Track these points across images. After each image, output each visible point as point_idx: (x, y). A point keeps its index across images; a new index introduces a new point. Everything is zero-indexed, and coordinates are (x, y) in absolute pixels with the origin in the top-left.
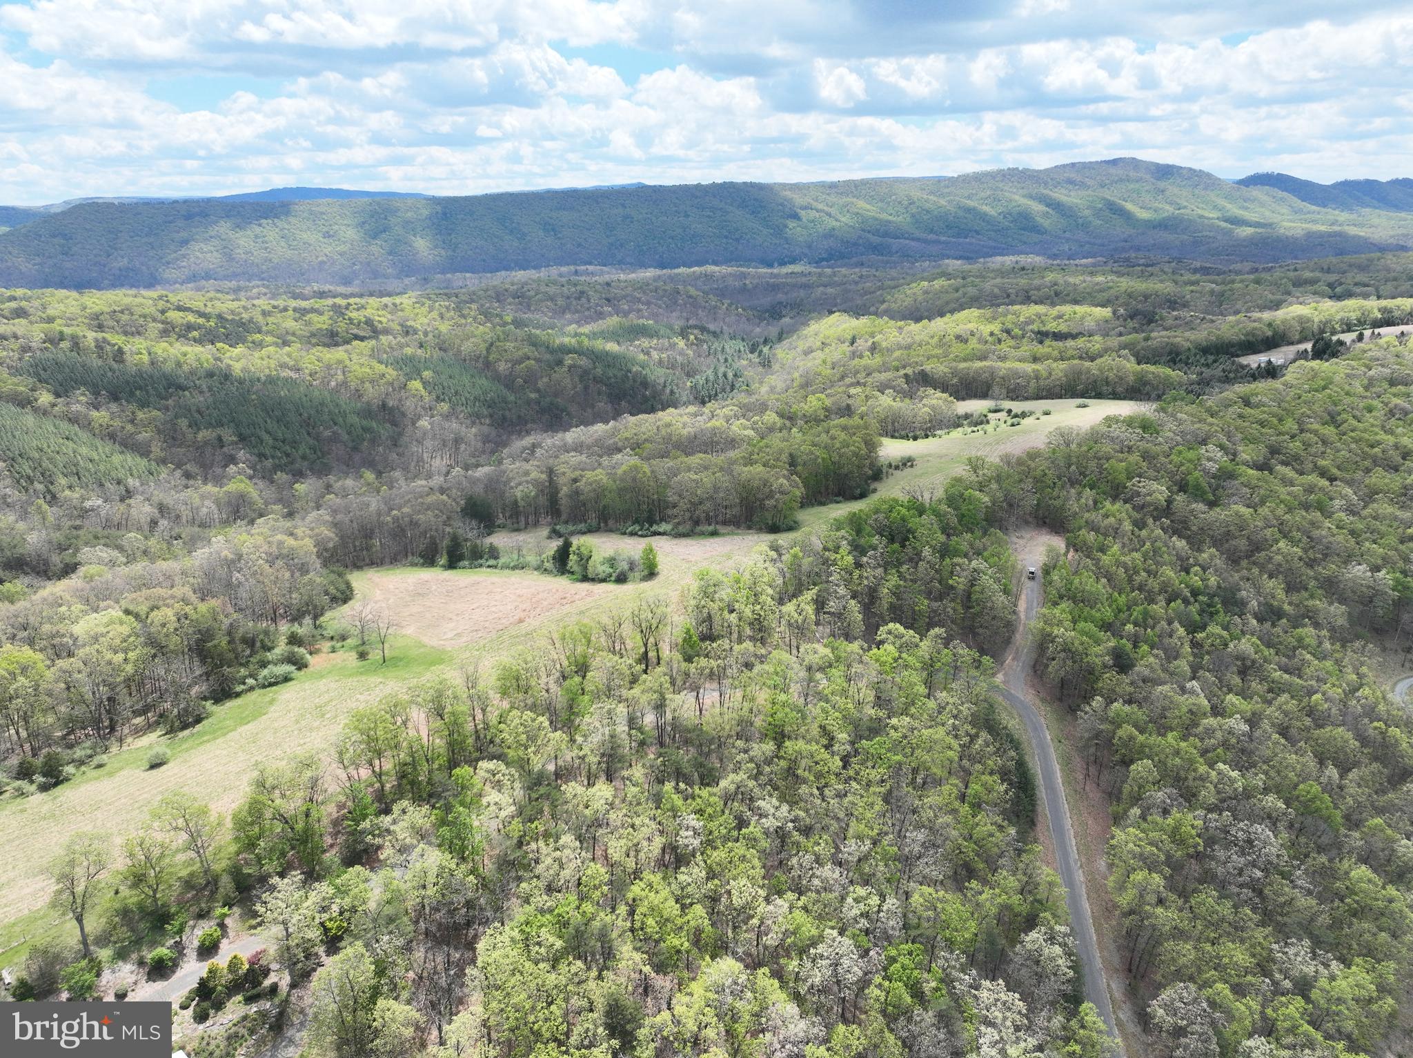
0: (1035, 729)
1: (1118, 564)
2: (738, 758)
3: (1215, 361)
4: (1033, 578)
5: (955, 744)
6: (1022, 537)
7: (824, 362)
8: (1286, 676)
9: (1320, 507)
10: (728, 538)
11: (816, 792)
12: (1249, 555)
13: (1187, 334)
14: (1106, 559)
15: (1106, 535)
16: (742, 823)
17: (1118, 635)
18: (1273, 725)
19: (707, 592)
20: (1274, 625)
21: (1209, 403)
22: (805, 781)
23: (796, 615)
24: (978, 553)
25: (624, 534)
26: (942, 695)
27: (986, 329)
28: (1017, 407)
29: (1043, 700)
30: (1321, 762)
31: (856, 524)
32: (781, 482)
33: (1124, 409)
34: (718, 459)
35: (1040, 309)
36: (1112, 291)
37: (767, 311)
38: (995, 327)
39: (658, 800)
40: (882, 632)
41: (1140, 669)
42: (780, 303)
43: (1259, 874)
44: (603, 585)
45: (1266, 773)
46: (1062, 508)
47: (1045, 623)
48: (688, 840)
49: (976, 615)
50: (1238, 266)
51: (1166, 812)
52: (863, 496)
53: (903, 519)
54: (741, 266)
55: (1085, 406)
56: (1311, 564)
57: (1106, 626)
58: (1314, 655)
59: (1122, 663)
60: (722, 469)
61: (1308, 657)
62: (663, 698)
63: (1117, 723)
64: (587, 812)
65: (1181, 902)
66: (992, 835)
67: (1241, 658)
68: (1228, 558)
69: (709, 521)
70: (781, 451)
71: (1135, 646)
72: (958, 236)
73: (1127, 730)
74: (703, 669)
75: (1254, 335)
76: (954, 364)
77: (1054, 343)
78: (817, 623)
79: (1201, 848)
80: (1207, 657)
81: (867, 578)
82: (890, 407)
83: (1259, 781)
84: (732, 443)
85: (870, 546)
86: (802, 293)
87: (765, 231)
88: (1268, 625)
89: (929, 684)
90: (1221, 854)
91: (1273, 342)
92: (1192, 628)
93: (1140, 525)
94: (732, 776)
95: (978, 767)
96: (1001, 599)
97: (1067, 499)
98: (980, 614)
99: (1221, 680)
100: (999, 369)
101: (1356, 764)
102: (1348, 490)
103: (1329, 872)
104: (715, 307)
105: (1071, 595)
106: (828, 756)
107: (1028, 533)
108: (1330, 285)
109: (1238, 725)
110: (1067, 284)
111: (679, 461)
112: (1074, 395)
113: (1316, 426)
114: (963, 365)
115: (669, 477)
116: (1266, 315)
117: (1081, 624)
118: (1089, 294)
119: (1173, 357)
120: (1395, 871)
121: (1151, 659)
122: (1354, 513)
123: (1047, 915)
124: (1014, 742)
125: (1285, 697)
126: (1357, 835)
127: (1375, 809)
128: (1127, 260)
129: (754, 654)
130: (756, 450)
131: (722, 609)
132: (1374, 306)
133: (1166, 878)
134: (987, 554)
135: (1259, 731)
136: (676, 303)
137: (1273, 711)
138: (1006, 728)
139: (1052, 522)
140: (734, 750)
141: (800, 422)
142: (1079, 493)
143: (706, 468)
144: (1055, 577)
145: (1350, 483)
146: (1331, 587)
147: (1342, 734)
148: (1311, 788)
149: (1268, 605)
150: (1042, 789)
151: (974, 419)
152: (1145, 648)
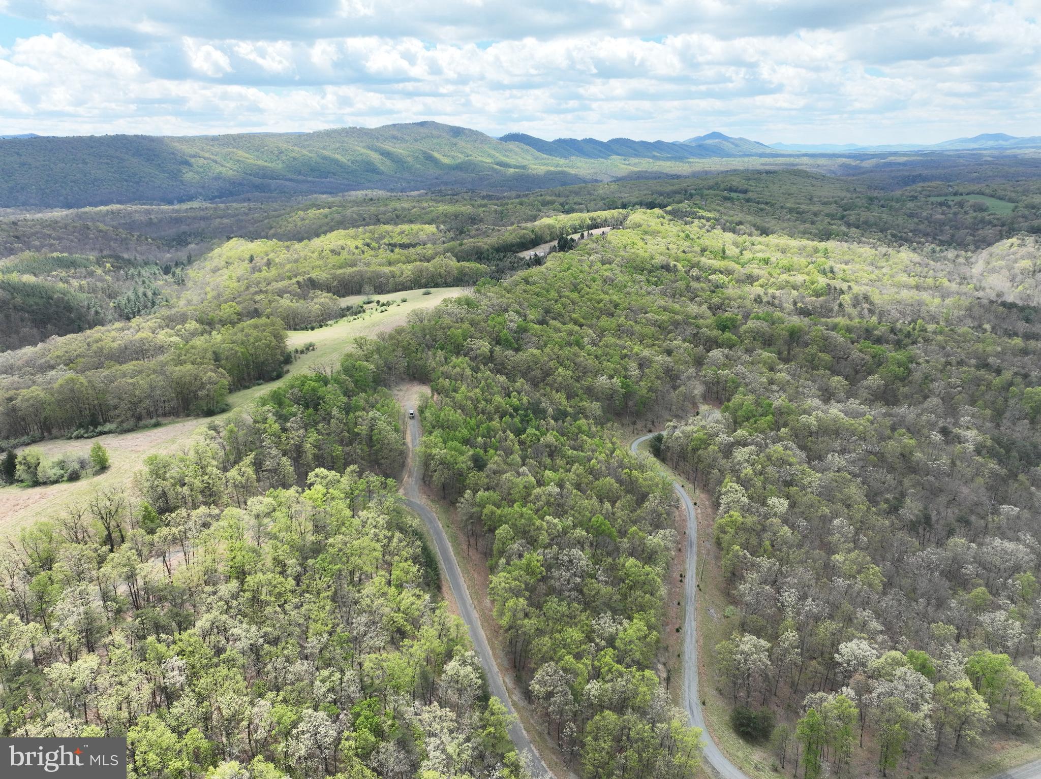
0: (431, 522)
1: (467, 398)
2: (209, 600)
3: (505, 257)
4: (413, 418)
5: (378, 546)
6: (401, 390)
7: (230, 277)
8: (575, 452)
9: (578, 344)
10: (170, 427)
11: (278, 609)
12: (543, 380)
13: (485, 240)
14: (458, 396)
15: (456, 380)
16: (219, 651)
17: (474, 446)
18: (572, 484)
19: (158, 474)
20: (564, 422)
21: (505, 284)
22: (268, 604)
23: (239, 478)
24: (373, 406)
25: (71, 438)
26: (363, 514)
27: (352, 244)
28: (383, 298)
29: (433, 501)
30: (601, 501)
31: (277, 399)
32: (210, 374)
33: (455, 293)
34: (150, 363)
35: (389, 227)
36: (434, 213)
37: (174, 240)
38: (359, 242)
39: (142, 653)
40: (311, 477)
41: (491, 466)
42: (184, 233)
43: (578, 580)
44: (56, 486)
45: (573, 516)
46: (425, 366)
47: (426, 447)
48: (176, 678)
49: (378, 451)
50: (508, 194)
51: (521, 556)
52: (279, 377)
53: (314, 390)
54: (144, 204)
55: (429, 293)
56: (578, 380)
57: (466, 442)
58: (588, 436)
59: (479, 464)
60: (155, 371)
61: (585, 437)
62: (132, 569)
63: (482, 505)
64: (74, 684)
65: (538, 612)
66: (413, 604)
67: (548, 446)
68: (532, 384)
69: (150, 415)
70: (205, 351)
71: (486, 451)
72: (320, 176)
73: (489, 508)
74: (166, 537)
75: (524, 238)
76: (333, 271)
77: (401, 251)
78: (258, 480)
79: (544, 573)
80: (529, 450)
81: (292, 438)
82: (289, 307)
83: (569, 522)
84: (161, 349)
85: (291, 414)
86: (203, 224)
87: (162, 175)
88: (560, 422)
89: (353, 507)
90: (556, 574)
91: (535, 242)
92: (518, 432)
93: (476, 370)
94: (206, 616)
95: (396, 558)
96: (393, 436)
97: (427, 359)
98: (380, 450)
99: (540, 463)
100: (366, 272)
101: (618, 498)
102: (590, 331)
103: (613, 568)
104: (126, 239)
105: (440, 424)
106: (283, 580)
107: (404, 387)
108: (562, 204)
109: (553, 489)
110: (403, 209)
111: (113, 369)
112: (420, 286)
113: (567, 293)
114: (340, 271)
115: (106, 384)
116: (529, 225)
117: (450, 443)
118: (419, 216)
119: (479, 256)
120: (649, 557)
121: (496, 458)
122: (595, 345)
123: (459, 647)
124: (418, 535)
125: (576, 465)
126: (626, 540)
127: (632, 522)
128: (440, 191)
129: (210, 515)
130: (183, 352)
131: (174, 485)
132: (586, 217)
133: (527, 599)
134: (379, 406)
135: (565, 490)
136: (87, 237)
137: (571, 476)
138: (411, 526)
139: (419, 375)
140: (204, 595)
141: (217, 326)
142: (434, 354)
143: (140, 372)
144: (427, 414)
145: (590, 327)
146: (590, 392)
147: (609, 481)
148: (598, 519)
149: (558, 410)
150: (442, 562)
151: (354, 310)
152: (492, 451)
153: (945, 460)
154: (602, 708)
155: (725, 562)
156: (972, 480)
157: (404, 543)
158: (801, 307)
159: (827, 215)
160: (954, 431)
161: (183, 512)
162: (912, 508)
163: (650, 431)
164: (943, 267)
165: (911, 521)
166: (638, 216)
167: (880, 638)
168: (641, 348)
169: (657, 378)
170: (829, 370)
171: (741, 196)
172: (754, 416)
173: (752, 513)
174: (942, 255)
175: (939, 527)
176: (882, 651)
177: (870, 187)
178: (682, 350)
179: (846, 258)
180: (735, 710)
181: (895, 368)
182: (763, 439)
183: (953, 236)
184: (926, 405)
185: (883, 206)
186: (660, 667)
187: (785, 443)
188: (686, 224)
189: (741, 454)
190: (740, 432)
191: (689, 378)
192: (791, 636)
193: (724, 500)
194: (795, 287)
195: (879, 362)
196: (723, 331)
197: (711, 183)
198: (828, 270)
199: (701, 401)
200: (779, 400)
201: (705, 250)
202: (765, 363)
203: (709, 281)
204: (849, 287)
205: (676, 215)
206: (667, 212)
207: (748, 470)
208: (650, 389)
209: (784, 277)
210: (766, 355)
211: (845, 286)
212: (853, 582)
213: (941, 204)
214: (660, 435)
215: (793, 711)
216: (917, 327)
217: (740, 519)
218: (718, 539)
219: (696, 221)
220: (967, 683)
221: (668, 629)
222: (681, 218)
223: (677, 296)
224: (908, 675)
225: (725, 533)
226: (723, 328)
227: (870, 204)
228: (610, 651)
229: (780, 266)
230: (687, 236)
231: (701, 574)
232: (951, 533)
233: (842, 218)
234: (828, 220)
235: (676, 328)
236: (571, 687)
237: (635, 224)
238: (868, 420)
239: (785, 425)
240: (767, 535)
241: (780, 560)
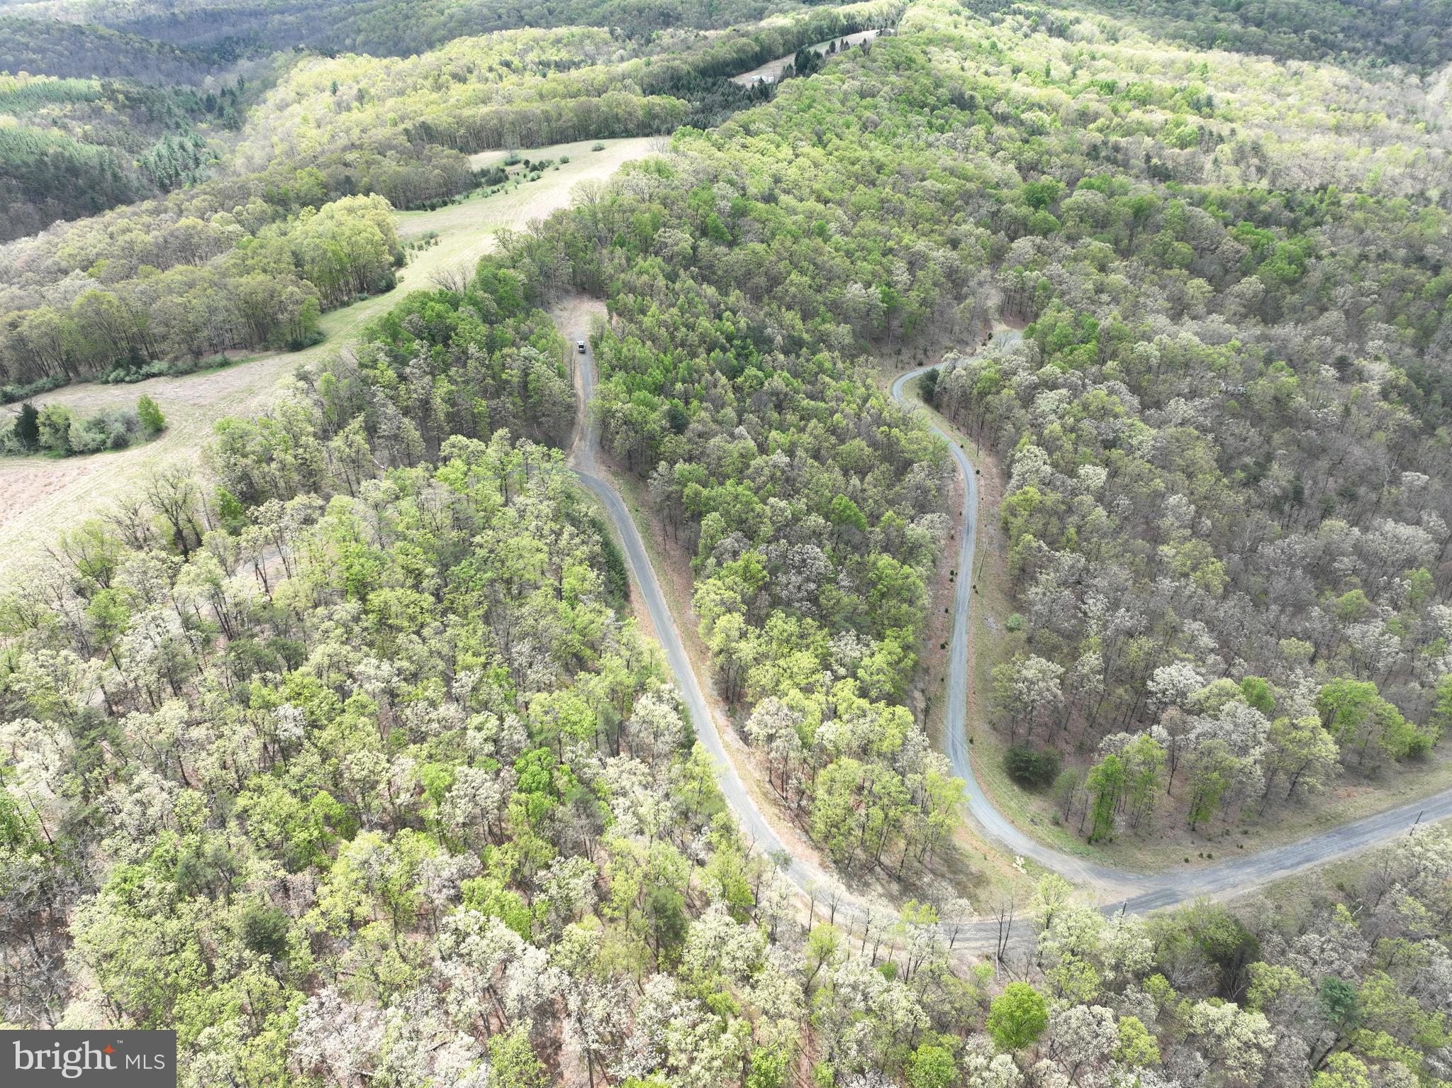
0: (613, 505)
1: (661, 324)
2: (323, 627)
3: (714, 84)
4: (583, 352)
5: (540, 544)
6: (565, 309)
7: (305, 120)
8: (812, 403)
9: (821, 233)
10: (243, 368)
11: (413, 637)
12: (769, 290)
13: (685, 55)
14: (647, 321)
15: (643, 295)
17: (670, 395)
18: (807, 450)
19: (235, 447)
20: (798, 356)
21: (715, 136)
22: (400, 629)
23: (347, 450)
24: (525, 338)
25: (107, 382)
26: (520, 500)
27: (483, 62)
28: (535, 156)
29: (615, 474)
30: (846, 473)
31: (390, 328)
32: (289, 288)
33: (638, 149)
34: (204, 271)
35: (536, 32)
36: (606, 6)
37: (214, 50)
38: (494, 59)
39: (245, 700)
40: (445, 448)
41: (695, 426)
42: (229, 39)
43: (813, 586)
44: (98, 458)
45: (807, 496)
46: (599, 271)
47: (603, 398)
48: (292, 730)
49: (535, 405)
51: (735, 554)
52: (389, 287)
53: (439, 316)
55: (600, 149)
56: (819, 290)
57: (659, 389)
58: (831, 377)
59: (678, 423)
60: (213, 284)
61: (827, 379)
62: (217, 585)
63: (683, 482)
64: (162, 737)
65: (757, 631)
66: (592, 622)
67: (775, 393)
68: (753, 297)
69: (215, 348)
70: (281, 250)
71: (687, 403)
73: (692, 487)
74: (255, 540)
75: (744, 51)
76: (457, 111)
77: (559, 75)
78: (373, 450)
79: (767, 579)
80: (748, 400)
81: (415, 391)
82: (397, 173)
83: (802, 505)
84: (217, 245)
85: (411, 353)
86: (254, 24)
88: (793, 356)
89: (504, 489)
90: (783, 579)
91: (760, 58)
92: (733, 373)
93: (672, 277)
94: (321, 649)
95: (569, 560)
96: (557, 384)
97: (600, 262)
98: (540, 403)
99: (762, 419)
100: (507, 113)
101: (871, 468)
102: (840, 212)
103: (861, 567)
104: (141, 50)
105: (622, 365)
106: (417, 595)
107: (570, 303)
109: (780, 458)
111: (153, 278)
112: (588, 136)
113: (807, 149)
114: (468, 112)
115: (145, 304)
116: (751, 28)
117: (637, 394)
118: (583, 11)
119: (675, 83)
120: (907, 552)
121: (703, 414)
122: (846, 233)
123: (653, 679)
124: (596, 525)
125: (814, 421)
126: (878, 530)
127: (887, 502)
129: (310, 507)
130: (250, 254)
131: (259, 462)
132: (839, 12)
133: (744, 614)
134: (534, 337)
135: (797, 459)
136: (82, 47)
137: (806, 438)
138: (586, 515)
139: (591, 287)
140: (315, 620)
141: (295, 206)
142: (611, 253)
143: (191, 285)
144: (605, 347)
145: (840, 203)
146: (838, 310)
147: (858, 445)
148: (841, 501)
149: (790, 337)
150: (629, 560)
151: (492, 176)
152: (695, 403)
153: (1335, 407)
154: (839, 753)
155: (1012, 556)
156: (1369, 436)
157: (577, 540)
158: (1156, 166)
159: (1214, 4)
160: (1356, 362)
161: (273, 505)
162: (1279, 476)
163: (921, 364)
164: (1382, 92)
165: (1276, 497)
166: (921, 10)
167: (1211, 659)
168: (914, 237)
169: (935, 284)
170: (1187, 267)
172: (1069, 343)
173: (1055, 488)
174: (1385, 70)
175: (1313, 502)
176: (1211, 677)
178: (973, 239)
179: (1235, 79)
180: (1010, 750)
181: (1282, 265)
182: (1080, 378)
183: (1407, 36)
184: (1320, 322)
186: (917, 694)
187: (1111, 383)
188: (993, 24)
189: (1046, 401)
190: (1048, 368)
191: (981, 284)
192: (1092, 659)
193: (1017, 469)
194: (1150, 133)
195: (1261, 255)
196: (1036, 207)
198: (1204, 101)
199: (997, 317)
200: (1109, 318)
201: (1019, 71)
202: (1093, 259)
203: (1022, 123)
204: (1233, 131)
205: (980, 8)
206: (964, 4)
207: (1055, 427)
208: (924, 303)
209: (1137, 114)
210: (1097, 246)
211: (1225, 130)
212: (1183, 582)
214: (934, 371)
215: (1085, 750)
216: (1327, 197)
217: (1038, 497)
218: (1006, 523)
219: (1009, 18)
220: (1316, 721)
221: (930, 644)
222: (986, 14)
223: (972, 150)
224: (1239, 710)
225: (1015, 516)
226: (1036, 201)
228: (850, 681)
229: (1131, 95)
230: (994, 46)
231: (979, 571)
232: (1327, 513)
233: (1238, 7)
234: (1214, 12)
235: (967, 204)
236: (799, 731)
237: (914, 25)
238: (1234, 348)
239: (1114, 356)
240: (1074, 519)
241: (1088, 555)
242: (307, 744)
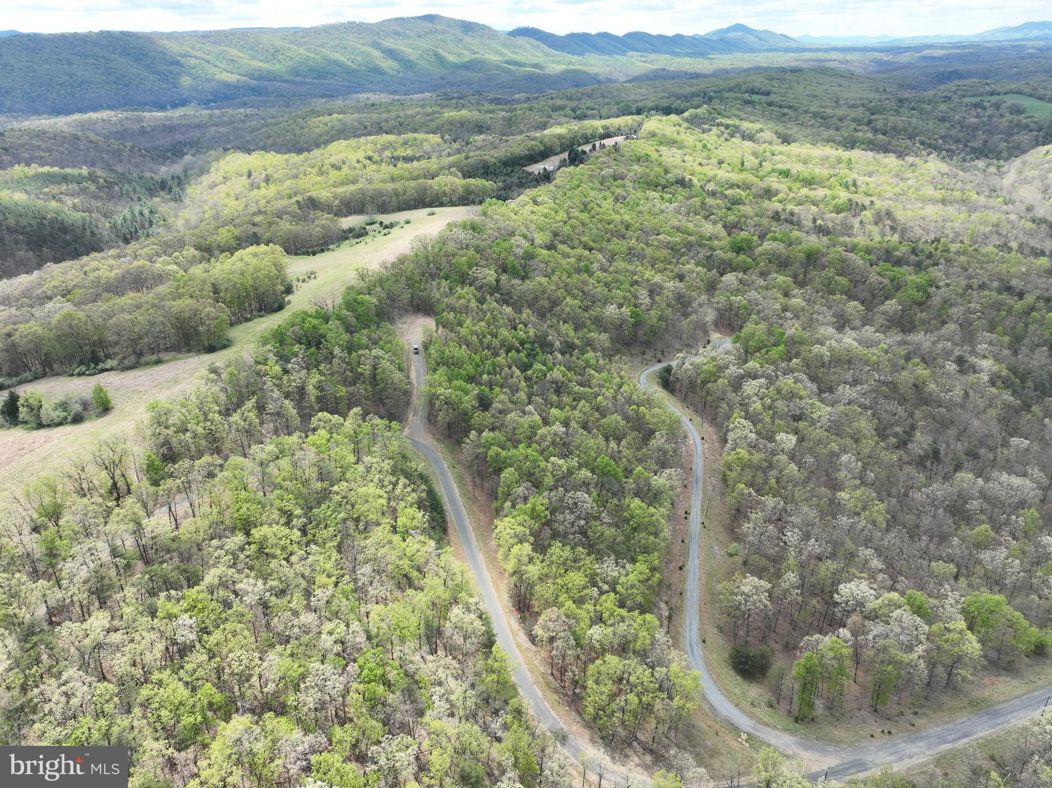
0: (437, 462)
1: (473, 333)
2: (216, 554)
3: (512, 171)
4: (417, 353)
5: (382, 492)
6: (405, 323)
7: (228, 195)
8: (582, 389)
9: (587, 270)
10: (171, 364)
11: (284, 563)
12: (551, 310)
13: (492, 152)
14: (463, 331)
15: (461, 313)
16: (227, 605)
17: (479, 383)
18: (578, 423)
19: (160, 421)
20: (571, 355)
21: (513, 206)
22: (274, 557)
23: (242, 423)
24: (375, 343)
25: (72, 375)
26: (367, 459)
27: (353, 157)
28: (387, 219)
29: (438, 440)
30: (607, 439)
31: (279, 337)
32: (208, 309)
33: (460, 214)
34: (147, 297)
35: (390, 138)
36: (438, 121)
37: (168, 150)
38: (361, 155)
39: (153, 612)
40: (314, 421)
41: (497, 405)
42: (179, 143)
43: (583, 522)
44: (60, 429)
45: (578, 456)
46: (429, 296)
47: (431, 385)
48: (187, 636)
49: (381, 391)
50: (517, 96)
51: (526, 499)
52: (281, 308)
53: (314, 327)
54: (135, 110)
55: (433, 214)
56: (586, 309)
57: (471, 379)
58: (595, 370)
59: (484, 404)
60: (154, 306)
61: (592, 372)
62: (139, 524)
63: (488, 446)
64: (87, 641)
65: (541, 557)
66: (418, 551)
67: (555, 382)
68: (539, 315)
69: (152, 351)
70: (204, 282)
71: (491, 389)
72: (320, 77)
73: (494, 450)
74: (170, 490)
75: (533, 150)
76: (334, 189)
77: (405, 165)
78: (262, 423)
79: (549, 517)
80: (535, 387)
81: (294, 381)
82: (290, 230)
83: (574, 462)
84: (160, 278)
85: (292, 354)
86: (197, 133)
87: (152, 77)
88: (568, 356)
89: (357, 452)
90: (560, 517)
91: (544, 154)
92: (524, 368)
93: (481, 301)
94: (213, 571)
95: (402, 504)
96: (398, 376)
97: (431, 290)
98: (384, 389)
99: (546, 400)
100: (368, 190)
101: (624, 436)
102: (600, 256)
103: (619, 508)
104: (118, 150)
105: (444, 362)
106: (288, 531)
107: (409, 319)
108: (573, 110)
109: (558, 428)
110: (407, 116)
111: (112, 302)
112: (425, 206)
113: (577, 214)
114: (340, 190)
115: (104, 319)
116: (538, 135)
117: (455, 382)
118: (423, 123)
119: (485, 170)
120: (652, 497)
121: (502, 396)
122: (605, 271)
123: (463, 594)
124: (423, 478)
125: (583, 401)
126: (631, 480)
127: (637, 460)
128: (446, 94)
129: (213, 465)
130: (182, 285)
131: (177, 432)
132: (598, 124)
133: (532, 544)
134: (381, 343)
135: (571, 429)
136: (78, 148)
137: (577, 414)
138: (416, 470)
139: (424, 307)
140: (210, 549)
141: (216, 253)
142: (439, 283)
143: (138, 307)
144: (432, 350)
145: (600, 250)
146: (599, 323)
147: (615, 419)
148: (603, 460)
149: (566, 342)
150: (448, 503)
151: (356, 232)
152: (497, 389)
153: (958, 391)
154: (604, 651)
155: (730, 500)
156: (984, 412)
157: (409, 489)
158: (820, 226)
159: (853, 120)
160: (970, 360)
161: (185, 463)
162: (921, 441)
163: (659, 361)
164: (972, 178)
165: (920, 456)
166: (654, 123)
167: (880, 577)
168: (652, 273)
169: (668, 305)
170: (846, 294)
171: (764, 98)
172: (765, 346)
173: (759, 450)
174: (973, 163)
175: (947, 460)
176: (882, 591)
177: (901, 86)
178: (694, 275)
179: (871, 168)
180: (734, 648)
181: (913, 292)
182: (773, 371)
183: (986, 142)
184: (942, 332)
185: (913, 109)
186: (662, 605)
187: (796, 374)
188: (703, 132)
189: (750, 387)
190: (751, 364)
191: (700, 305)
192: (791, 577)
193: (731, 436)
194: (815, 203)
195: (897, 285)
196: (738, 253)
197: (732, 83)
198: (850, 183)
199: (713, 328)
200: (792, 329)
201: (723, 162)
202: (779, 288)
203: (726, 197)
204: (872, 202)
205: (694, 122)
206: (683, 119)
207: (757, 406)
208: (661, 318)
209: (805, 191)
210: (781, 279)
211: (867, 201)
212: (856, 519)
213: (976, 106)
214: (669, 366)
215: (790, 648)
216: (940, 246)
217: (747, 456)
218: (725, 476)
219: (714, 128)
220: (962, 625)
221: (671, 566)
222: (699, 126)
223: (692, 214)
224: (904, 617)
225: (731, 470)
226: (738, 249)
227: (899, 107)
228: (612, 595)
229: (801, 179)
230: (705, 146)
231: (706, 512)
232: (958, 467)
233: (869, 122)
234: (853, 125)
235: (689, 251)
236: (574, 634)
237: (650, 133)
238: (882, 349)
239: (797, 355)
240: (774, 473)
241: (785, 499)
242: (198, 646)
